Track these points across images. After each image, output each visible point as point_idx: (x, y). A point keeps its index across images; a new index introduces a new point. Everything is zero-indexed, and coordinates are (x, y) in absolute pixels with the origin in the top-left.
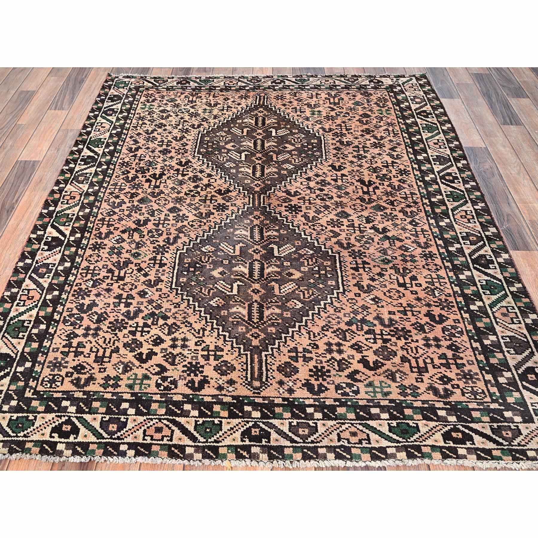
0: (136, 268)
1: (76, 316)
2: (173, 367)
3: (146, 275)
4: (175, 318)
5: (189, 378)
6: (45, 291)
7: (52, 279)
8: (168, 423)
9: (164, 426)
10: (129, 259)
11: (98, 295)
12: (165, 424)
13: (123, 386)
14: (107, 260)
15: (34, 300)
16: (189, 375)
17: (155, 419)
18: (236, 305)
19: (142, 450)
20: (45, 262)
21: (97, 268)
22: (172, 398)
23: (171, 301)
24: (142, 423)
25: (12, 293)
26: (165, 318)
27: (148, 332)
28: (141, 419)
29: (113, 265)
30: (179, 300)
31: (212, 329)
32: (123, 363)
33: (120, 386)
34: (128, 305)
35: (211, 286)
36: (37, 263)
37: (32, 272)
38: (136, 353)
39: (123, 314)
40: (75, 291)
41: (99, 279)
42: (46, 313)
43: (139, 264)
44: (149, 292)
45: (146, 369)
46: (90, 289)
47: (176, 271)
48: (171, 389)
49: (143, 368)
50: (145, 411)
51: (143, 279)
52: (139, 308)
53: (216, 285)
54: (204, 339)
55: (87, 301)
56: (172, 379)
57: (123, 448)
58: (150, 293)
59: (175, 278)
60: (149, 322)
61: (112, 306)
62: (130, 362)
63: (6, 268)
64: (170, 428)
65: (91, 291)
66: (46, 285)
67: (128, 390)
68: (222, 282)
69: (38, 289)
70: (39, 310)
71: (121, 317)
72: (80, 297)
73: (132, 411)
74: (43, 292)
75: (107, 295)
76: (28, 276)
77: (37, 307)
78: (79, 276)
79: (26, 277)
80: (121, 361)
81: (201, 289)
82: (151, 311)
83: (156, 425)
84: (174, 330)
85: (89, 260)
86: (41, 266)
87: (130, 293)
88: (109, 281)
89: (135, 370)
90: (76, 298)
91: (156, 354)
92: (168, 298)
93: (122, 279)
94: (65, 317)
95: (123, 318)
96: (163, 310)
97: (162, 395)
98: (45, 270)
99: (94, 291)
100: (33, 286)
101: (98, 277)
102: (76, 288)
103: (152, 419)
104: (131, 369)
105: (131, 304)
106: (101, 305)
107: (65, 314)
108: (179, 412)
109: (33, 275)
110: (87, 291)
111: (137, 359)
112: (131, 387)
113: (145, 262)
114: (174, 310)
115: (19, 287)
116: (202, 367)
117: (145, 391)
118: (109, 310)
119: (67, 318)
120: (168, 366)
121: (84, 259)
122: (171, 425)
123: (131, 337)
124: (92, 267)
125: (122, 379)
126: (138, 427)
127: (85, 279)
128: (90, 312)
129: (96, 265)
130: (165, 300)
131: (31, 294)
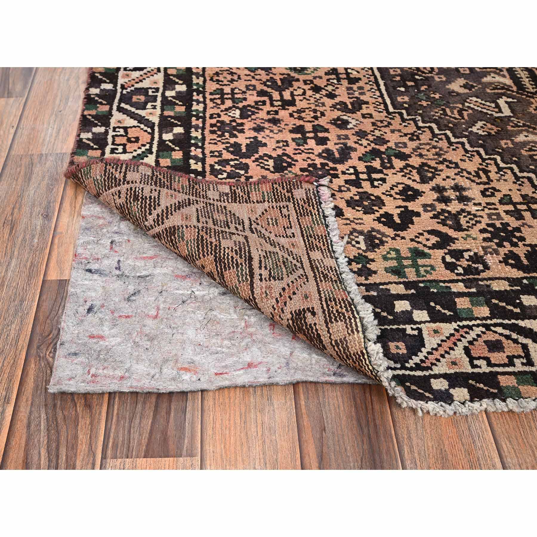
0: (308, 87)
1: (232, 163)
2: (463, 234)
3: (331, 96)
4: (421, 156)
5: (503, 251)
6: (156, 129)
7: (163, 110)
8: (507, 332)
9: (503, 339)
10: (288, 75)
11: (259, 129)
12: (501, 334)
13: (381, 272)
14: (249, 78)
15: (140, 142)
16: (500, 245)
17: (478, 326)
18: (521, 132)
19: (482, 386)
20: (137, 86)
21: (236, 91)
22: (488, 286)
23: (399, 131)
24: (452, 335)
25: (93, 134)
26: (403, 157)
27: (384, 180)
28: (448, 328)
29: (265, 84)
30: (412, 128)
31: (500, 169)
32: (361, 233)
33: (375, 272)
34: (322, 141)
35: (460, 106)
36: (123, 87)
37: (120, 101)
38: (377, 215)
39: (320, 155)
40: (212, 125)
41: (249, 106)
42: (173, 161)
43: (312, 82)
44: (350, 120)
45: (412, 240)
46: (239, 121)
47: (383, 88)
48: (478, 272)
49: (403, 238)
50: (448, 313)
51: (329, 102)
52: (345, 144)
53: (467, 104)
54: (492, 185)
55: (243, 140)
56: (472, 254)
57: (439, 385)
58: (354, 122)
59: (386, 96)
60: (377, 164)
61: (293, 145)
62: (373, 230)
63: (67, 99)
64: (515, 341)
65: (242, 124)
66: (156, 120)
67: (395, 278)
68: (474, 99)
69: (142, 126)
70: (158, 156)
71: (318, 161)
72: (227, 134)
73: (420, 315)
74: (153, 130)
75: (275, 129)
76: (115, 107)
77: (151, 153)
78: (210, 104)
79: (111, 109)
80: (355, 230)
81: (444, 110)
82: (369, 148)
83: (485, 337)
84: (430, 175)
85: (218, 81)
86: (133, 93)
87: (316, 123)
88: (267, 107)
89: (390, 244)
90: (219, 136)
91: (418, 214)
92: (392, 127)
93: (292, 103)
94: (212, 166)
95: (323, 161)
96: (391, 144)
97: (468, 283)
98: (142, 98)
99: (248, 124)
100: (130, 122)
101: (245, 103)
102: (214, 121)
103: (470, 328)
104: (382, 243)
105: (327, 139)
106: (271, 144)
107: (210, 161)
108: (518, 310)
109: (123, 105)
110: (234, 124)
111: (384, 224)
112: (397, 271)
113: (321, 78)
114: (412, 145)
115: (106, 124)
116: (518, 230)
117: (429, 277)
118: (290, 150)
119: (217, 167)
120: (451, 233)
121: (208, 78)
122: (514, 336)
123: (354, 190)
124: (227, 90)
125: (373, 260)
126: (449, 344)
127: (223, 107)
128: (257, 156)
129: (232, 86)
130: (387, 130)
131: (132, 133)
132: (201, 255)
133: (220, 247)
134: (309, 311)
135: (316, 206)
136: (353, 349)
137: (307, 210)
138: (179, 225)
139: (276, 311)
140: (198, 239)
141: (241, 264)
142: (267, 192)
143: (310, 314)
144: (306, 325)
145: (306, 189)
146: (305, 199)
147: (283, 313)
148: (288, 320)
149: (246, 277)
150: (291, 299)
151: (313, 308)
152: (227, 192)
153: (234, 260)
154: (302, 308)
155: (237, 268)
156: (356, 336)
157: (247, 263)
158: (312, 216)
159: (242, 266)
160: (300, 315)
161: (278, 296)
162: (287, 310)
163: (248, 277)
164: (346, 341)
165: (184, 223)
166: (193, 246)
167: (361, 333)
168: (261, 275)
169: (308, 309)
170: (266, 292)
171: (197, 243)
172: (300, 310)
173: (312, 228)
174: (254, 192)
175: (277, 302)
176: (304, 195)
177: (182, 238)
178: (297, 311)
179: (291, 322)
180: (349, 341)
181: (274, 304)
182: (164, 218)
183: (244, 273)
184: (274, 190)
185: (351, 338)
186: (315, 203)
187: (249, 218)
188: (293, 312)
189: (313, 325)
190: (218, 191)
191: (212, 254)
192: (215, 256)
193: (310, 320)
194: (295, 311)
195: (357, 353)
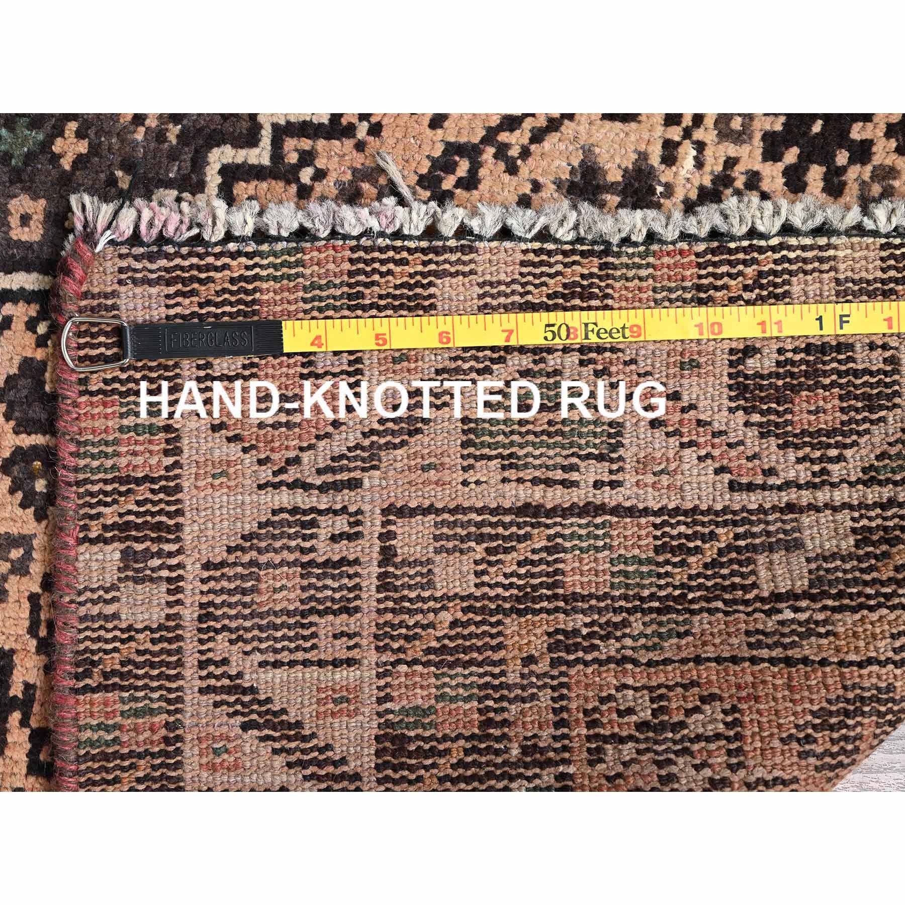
132: (496, 657)
133: (476, 599)
134: (741, 361)
135: (210, 260)
136: (871, 266)
137: (224, 290)
138: (375, 724)
139: (716, 453)
140: (437, 665)
141: (549, 538)
142: (122, 416)
143: (750, 362)
144: (778, 376)
145: (121, 282)
146: (172, 290)
147: (725, 433)
148: (747, 424)
149: (597, 526)
150: (692, 407)
151: (732, 351)
152: (117, 555)
153: (536, 557)
154: (725, 379)
155: (565, 550)
156: (841, 254)
157: (549, 521)
158: (256, 277)
159: (558, 535)
160: (746, 387)
161: (674, 442)
162: (720, 421)
163: (599, 520)
164: (847, 280)
165: (369, 708)
166: (460, 680)
167: (834, 240)
168: (598, 485)
169: (731, 364)
170: (654, 474)
171: (451, 666)
172: (730, 387)
173: (313, 286)
174: (123, 462)
175: (691, 444)
176: (154, 290)
177: (426, 712)
178: (733, 394)
179: (756, 418)
180: (849, 274)
181: (695, 456)
182: (338, 771)
183: (583, 532)
184: (114, 391)
185: (842, 267)
186: (195, 260)
187: (260, 487)
188: (733, 405)
189: (782, 358)
190: (114, 587)
191: (499, 623)
192: (507, 613)
193: (767, 363)
194: (731, 399)
195: (882, 259)
